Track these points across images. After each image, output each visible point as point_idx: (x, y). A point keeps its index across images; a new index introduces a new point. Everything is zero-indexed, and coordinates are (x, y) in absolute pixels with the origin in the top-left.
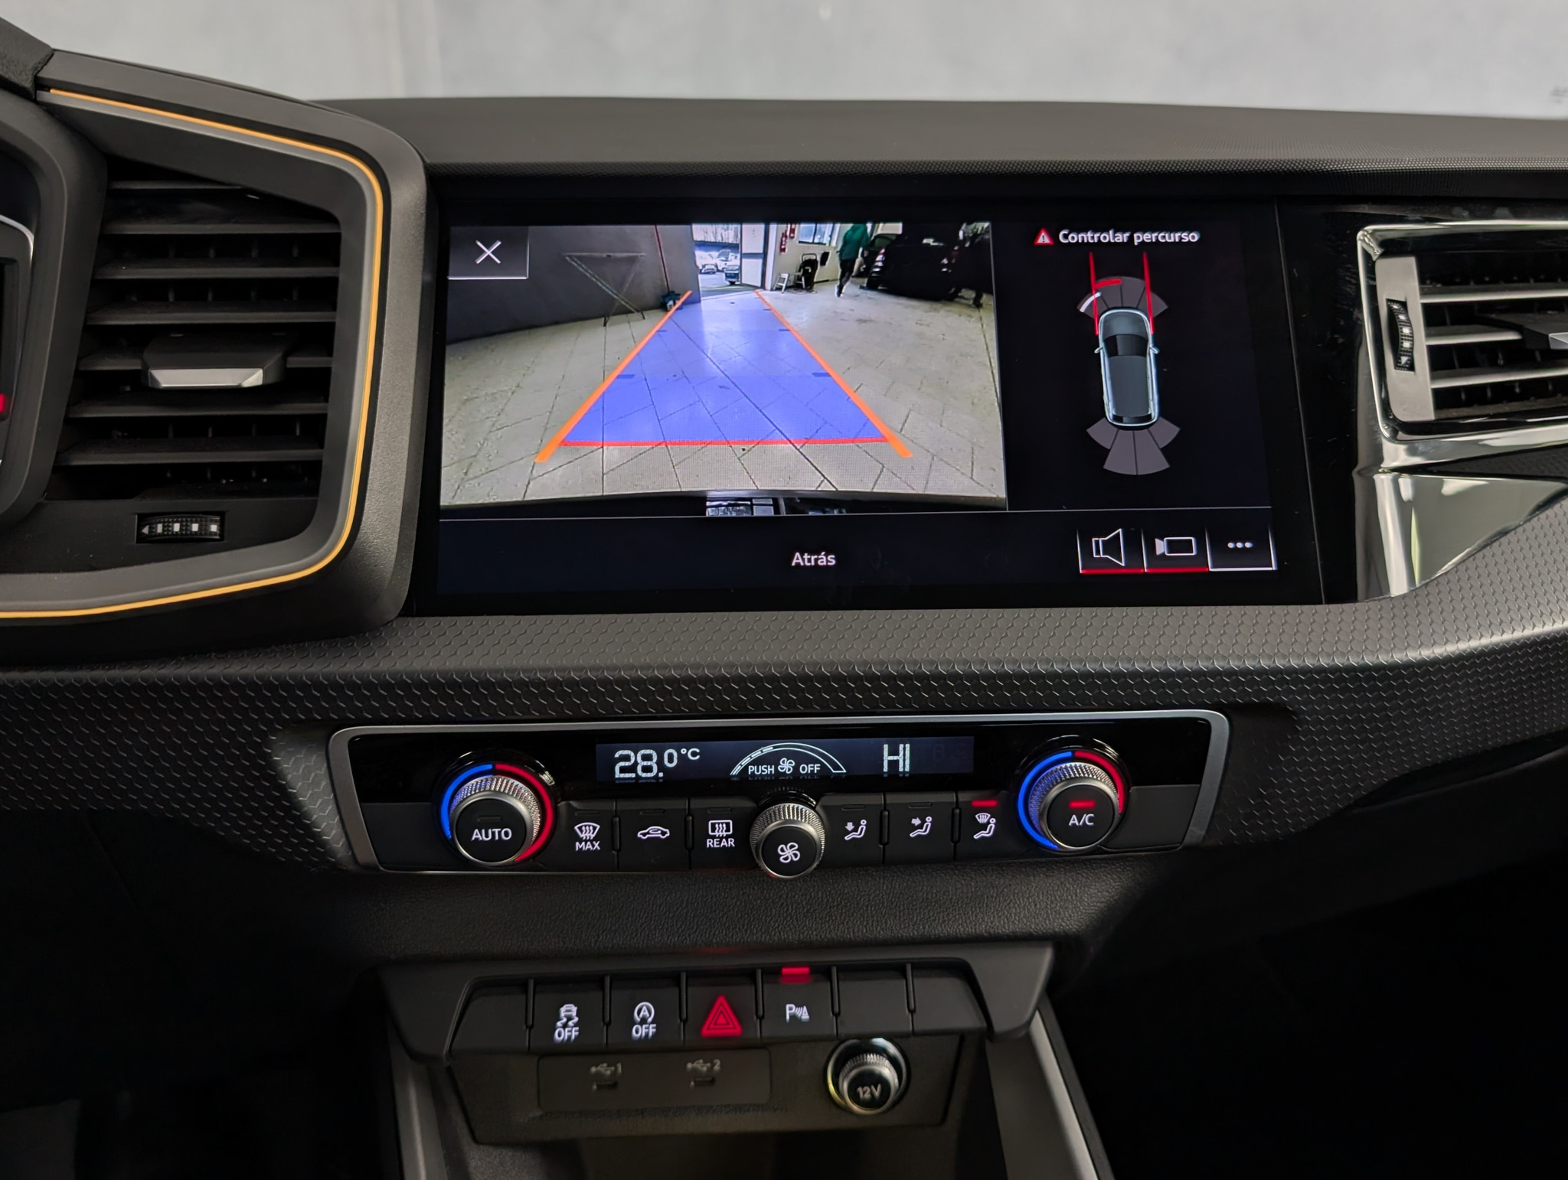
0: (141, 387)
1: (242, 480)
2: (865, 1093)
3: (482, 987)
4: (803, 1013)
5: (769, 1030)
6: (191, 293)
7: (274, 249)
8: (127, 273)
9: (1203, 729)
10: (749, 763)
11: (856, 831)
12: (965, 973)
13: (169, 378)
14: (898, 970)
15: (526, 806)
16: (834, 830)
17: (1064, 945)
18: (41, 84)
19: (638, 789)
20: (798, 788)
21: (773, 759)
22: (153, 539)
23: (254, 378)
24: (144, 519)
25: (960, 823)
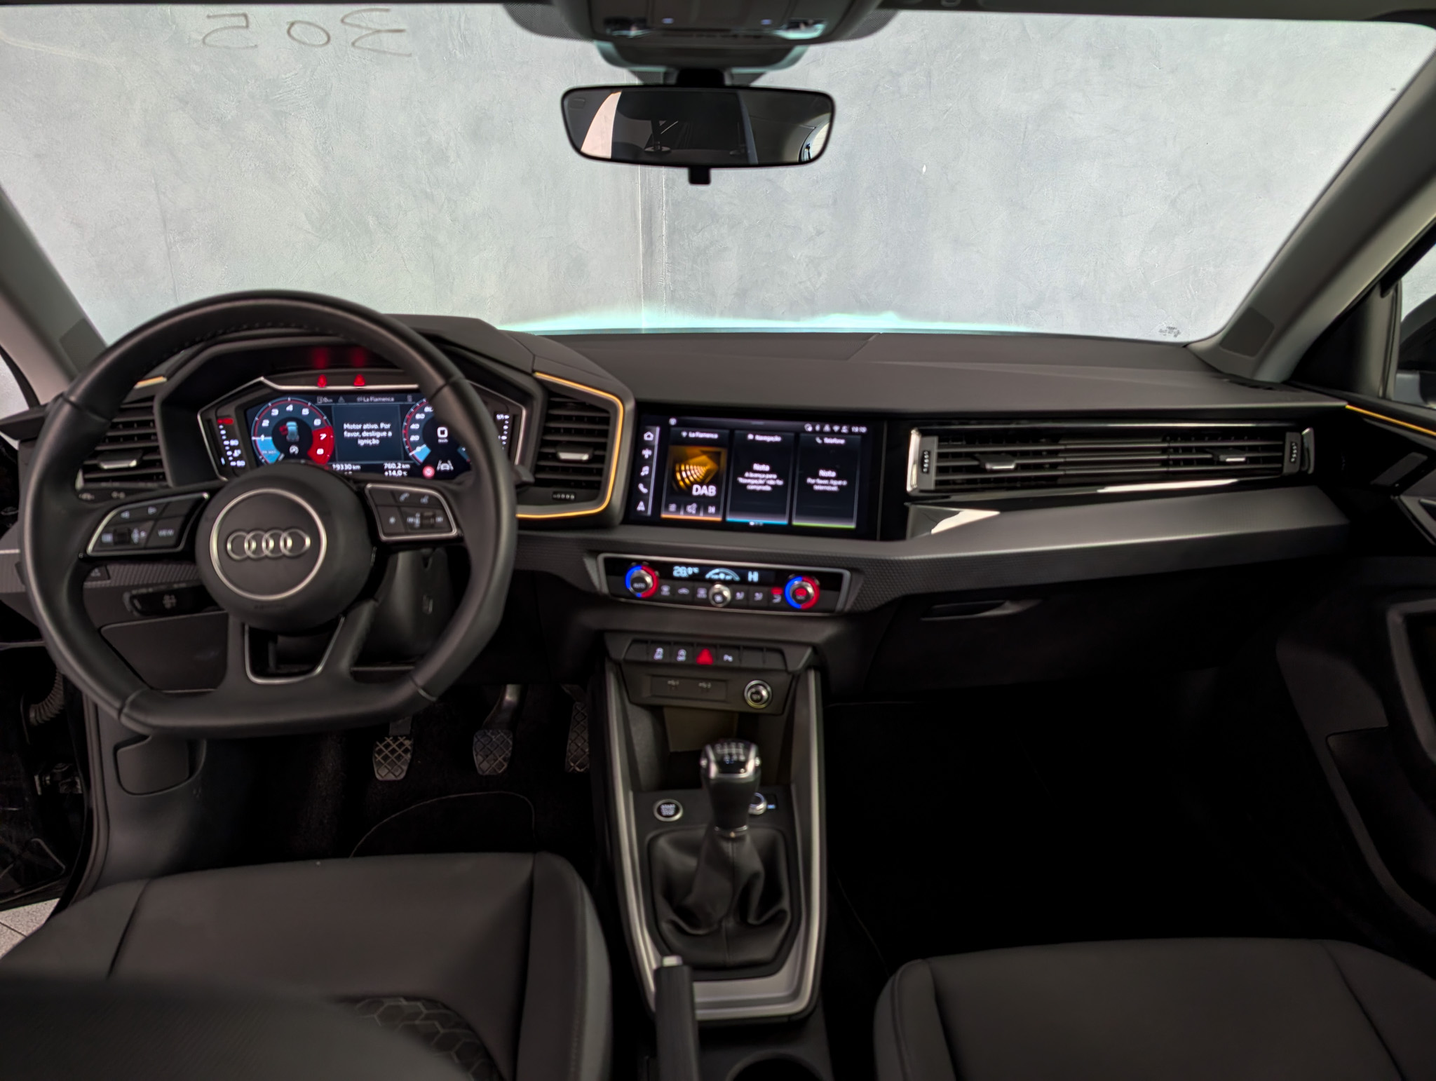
0: (555, 457)
1: (578, 485)
2: (755, 697)
3: (635, 641)
4: (730, 659)
5: (719, 663)
6: (568, 431)
7: (591, 420)
8: (553, 425)
9: (840, 576)
10: (710, 575)
11: (740, 596)
12: (781, 653)
13: (564, 456)
14: (761, 649)
15: (649, 579)
16: (733, 595)
17: (815, 648)
18: (534, 371)
19: (680, 579)
20: (724, 582)
21: (718, 574)
22: (556, 499)
23: (585, 457)
24: (555, 493)
25: (768, 598)
